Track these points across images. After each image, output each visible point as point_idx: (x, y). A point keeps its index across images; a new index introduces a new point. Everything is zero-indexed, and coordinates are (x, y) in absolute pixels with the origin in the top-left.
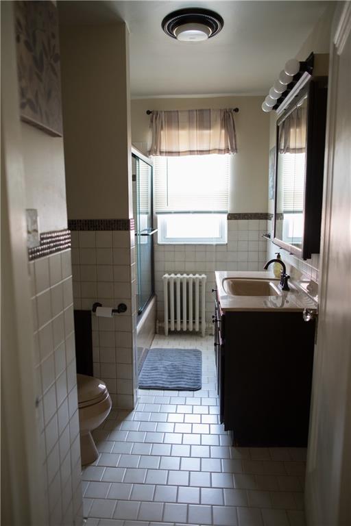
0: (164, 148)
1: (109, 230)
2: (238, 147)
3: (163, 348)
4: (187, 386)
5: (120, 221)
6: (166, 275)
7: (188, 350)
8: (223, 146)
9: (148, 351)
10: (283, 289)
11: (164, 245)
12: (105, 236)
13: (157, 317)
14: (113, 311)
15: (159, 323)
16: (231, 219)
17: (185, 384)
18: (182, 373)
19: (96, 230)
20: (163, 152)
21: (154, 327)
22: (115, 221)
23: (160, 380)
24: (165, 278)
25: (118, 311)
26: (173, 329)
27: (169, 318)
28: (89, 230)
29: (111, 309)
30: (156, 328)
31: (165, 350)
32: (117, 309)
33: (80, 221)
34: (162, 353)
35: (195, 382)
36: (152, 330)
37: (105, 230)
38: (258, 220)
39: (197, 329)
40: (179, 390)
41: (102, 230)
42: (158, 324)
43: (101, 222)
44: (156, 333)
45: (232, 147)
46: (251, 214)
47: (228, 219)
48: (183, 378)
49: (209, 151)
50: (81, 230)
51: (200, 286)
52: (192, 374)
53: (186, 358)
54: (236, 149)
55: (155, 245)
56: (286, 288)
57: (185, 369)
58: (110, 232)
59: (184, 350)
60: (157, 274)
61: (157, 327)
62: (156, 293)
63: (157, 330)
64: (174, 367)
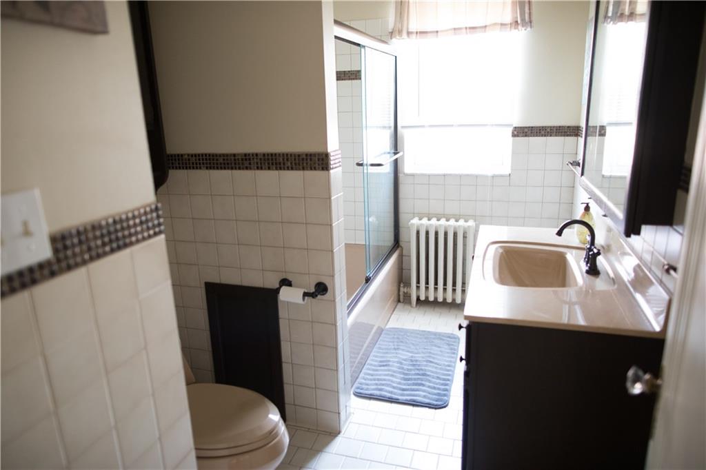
0: (413, 26)
1: (300, 169)
2: (533, 18)
3: (404, 327)
4: (427, 401)
5: (315, 155)
6: (415, 221)
7: (440, 334)
8: (508, 18)
9: (382, 330)
10: (588, 272)
11: (413, 175)
12: (293, 178)
13: (401, 278)
14: (305, 294)
15: (404, 287)
16: (518, 136)
17: (425, 397)
18: (424, 375)
19: (280, 169)
20: (412, 33)
21: (396, 292)
22: (307, 155)
23: (388, 385)
24: (413, 224)
25: (313, 295)
26: (423, 298)
27: (418, 282)
28: (269, 169)
29: (301, 292)
30: (399, 295)
31: (405, 331)
32: (312, 290)
33: (257, 155)
34: (401, 336)
35: (439, 394)
36: (394, 297)
37: (292, 169)
38: (563, 138)
39: (459, 301)
40: (413, 405)
41: (288, 169)
42: (402, 289)
43: (287, 156)
44: (399, 301)
45: (523, 19)
46: (552, 128)
47: (514, 135)
48: (423, 385)
49: (486, 26)
50: (258, 168)
51: (465, 237)
52: (438, 378)
53: (435, 350)
54: (531, 22)
55: (401, 176)
56: (593, 271)
57: (430, 369)
58: (300, 173)
59: (435, 334)
60: (402, 217)
61: (401, 293)
62: (401, 244)
63: (402, 297)
64: (414, 362)
